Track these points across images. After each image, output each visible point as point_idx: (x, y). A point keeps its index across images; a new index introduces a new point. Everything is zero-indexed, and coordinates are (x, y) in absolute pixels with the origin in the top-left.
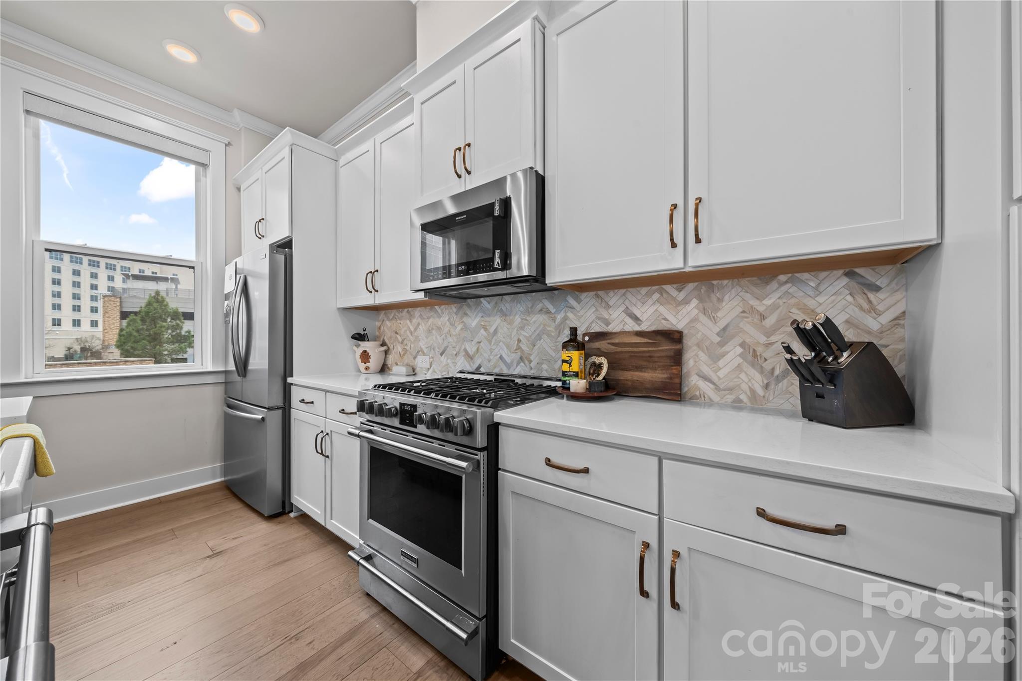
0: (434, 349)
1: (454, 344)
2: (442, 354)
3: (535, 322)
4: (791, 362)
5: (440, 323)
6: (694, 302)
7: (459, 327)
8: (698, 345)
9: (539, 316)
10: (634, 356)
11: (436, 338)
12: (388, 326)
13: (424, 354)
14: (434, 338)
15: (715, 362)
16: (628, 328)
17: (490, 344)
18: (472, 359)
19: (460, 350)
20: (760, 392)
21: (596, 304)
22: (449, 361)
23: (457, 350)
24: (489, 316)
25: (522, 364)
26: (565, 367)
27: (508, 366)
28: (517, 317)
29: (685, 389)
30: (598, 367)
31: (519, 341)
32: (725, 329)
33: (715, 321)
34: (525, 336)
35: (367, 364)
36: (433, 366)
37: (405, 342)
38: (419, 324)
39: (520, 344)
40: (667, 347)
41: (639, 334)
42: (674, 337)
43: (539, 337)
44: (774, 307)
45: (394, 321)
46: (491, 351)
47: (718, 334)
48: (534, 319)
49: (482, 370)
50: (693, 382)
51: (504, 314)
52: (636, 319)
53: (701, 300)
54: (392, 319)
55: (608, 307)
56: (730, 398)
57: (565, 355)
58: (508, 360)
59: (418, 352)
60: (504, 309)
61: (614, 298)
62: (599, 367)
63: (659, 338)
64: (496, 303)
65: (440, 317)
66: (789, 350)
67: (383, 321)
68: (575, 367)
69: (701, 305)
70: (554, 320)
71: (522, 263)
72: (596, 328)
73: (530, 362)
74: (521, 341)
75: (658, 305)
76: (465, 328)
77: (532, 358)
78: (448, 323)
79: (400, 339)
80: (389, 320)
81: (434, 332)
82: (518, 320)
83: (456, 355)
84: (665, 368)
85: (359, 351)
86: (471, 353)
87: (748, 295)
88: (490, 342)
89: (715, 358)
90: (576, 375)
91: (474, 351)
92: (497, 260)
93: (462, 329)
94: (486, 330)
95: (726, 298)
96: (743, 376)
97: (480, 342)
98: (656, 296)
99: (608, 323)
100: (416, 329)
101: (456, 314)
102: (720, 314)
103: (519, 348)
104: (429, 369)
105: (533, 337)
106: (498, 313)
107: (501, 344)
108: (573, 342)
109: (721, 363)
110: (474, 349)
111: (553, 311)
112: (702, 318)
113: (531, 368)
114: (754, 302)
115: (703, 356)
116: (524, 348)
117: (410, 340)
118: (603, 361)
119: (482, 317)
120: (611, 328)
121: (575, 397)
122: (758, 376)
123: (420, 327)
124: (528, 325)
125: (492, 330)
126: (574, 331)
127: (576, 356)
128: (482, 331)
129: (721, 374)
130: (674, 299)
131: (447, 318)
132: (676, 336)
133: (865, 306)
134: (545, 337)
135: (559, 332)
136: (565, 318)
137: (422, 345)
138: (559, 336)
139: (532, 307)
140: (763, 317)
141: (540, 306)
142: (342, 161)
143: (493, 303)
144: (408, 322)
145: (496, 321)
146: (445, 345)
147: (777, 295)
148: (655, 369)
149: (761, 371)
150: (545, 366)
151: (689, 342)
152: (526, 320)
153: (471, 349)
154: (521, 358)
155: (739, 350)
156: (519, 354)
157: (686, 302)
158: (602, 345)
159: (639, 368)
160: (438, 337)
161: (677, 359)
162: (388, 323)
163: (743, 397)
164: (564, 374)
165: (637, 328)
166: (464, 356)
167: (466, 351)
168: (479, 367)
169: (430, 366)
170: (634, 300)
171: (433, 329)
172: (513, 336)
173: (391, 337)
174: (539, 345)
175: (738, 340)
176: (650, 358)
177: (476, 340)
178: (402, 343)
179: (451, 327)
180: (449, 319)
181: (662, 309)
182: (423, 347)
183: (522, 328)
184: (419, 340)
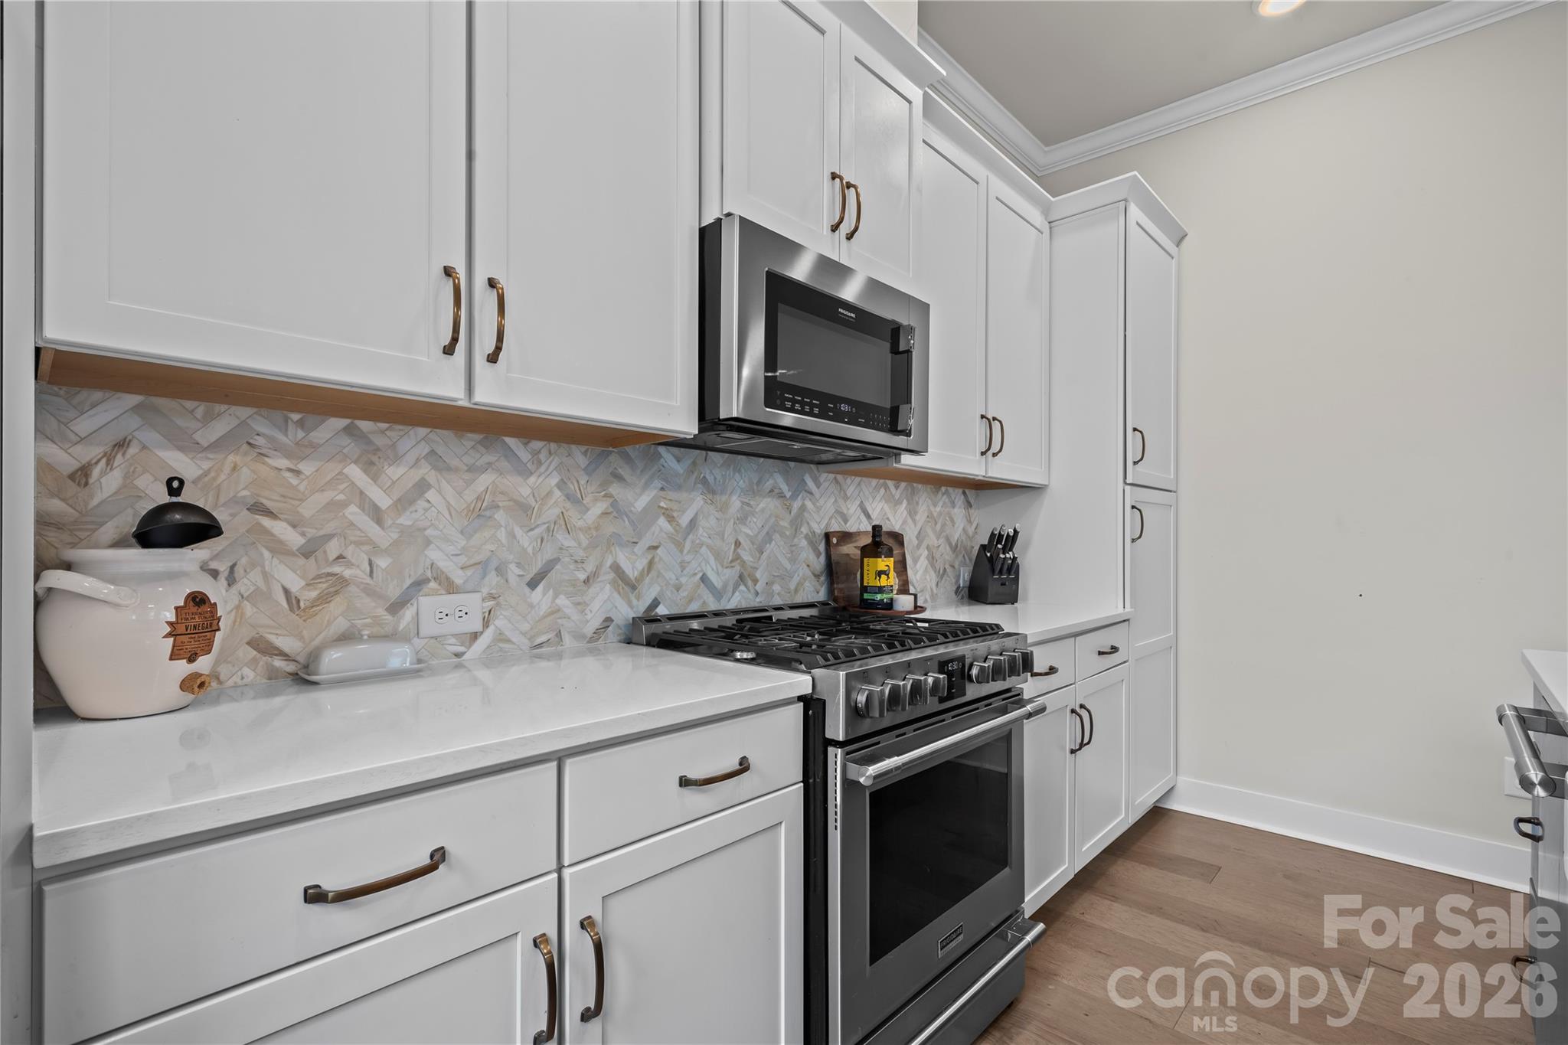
0: (500, 570)
1: (581, 554)
2: (533, 584)
3: (763, 510)
5: (525, 491)
7: (598, 508)
9: (769, 499)
11: (512, 535)
13: (451, 588)
14: (502, 535)
17: (681, 551)
18: (634, 588)
19: (598, 568)
21: (835, 492)
22: (562, 601)
23: (590, 567)
24: (679, 488)
25: (742, 588)
27: (718, 594)
28: (734, 498)
31: (738, 544)
32: (919, 532)
34: (747, 535)
35: (203, 664)
36: (499, 623)
37: (333, 548)
38: (422, 486)
39: (739, 550)
42: (899, 539)
43: (769, 538)
46: (683, 566)
48: (762, 505)
49: (662, 610)
51: (709, 490)
52: (868, 514)
53: (908, 499)
58: (717, 583)
59: (419, 584)
60: (710, 479)
64: (694, 463)
67: (122, 445)
69: (908, 505)
70: (789, 509)
73: (755, 581)
74: (740, 543)
76: (616, 510)
77: (758, 575)
78: (557, 493)
79: (294, 539)
81: (500, 516)
82: (738, 503)
83: (587, 581)
84: (899, 572)
86: (632, 573)
88: (680, 546)
91: (640, 568)
93: (605, 514)
94: (671, 519)
97: (656, 548)
100: (404, 503)
101: (589, 471)
103: (737, 557)
104: (475, 636)
105: (760, 537)
106: (700, 486)
107: (704, 549)
110: (641, 564)
111: (788, 495)
112: (909, 520)
113: (757, 594)
116: (746, 556)
117: (365, 541)
119: (662, 489)
123: (431, 495)
124: (753, 515)
125: (684, 520)
128: (662, 522)
131: (554, 480)
132: (901, 539)
134: (776, 536)
135: (796, 530)
136: (803, 508)
137: (444, 557)
138: (795, 537)
141: (770, 482)
143: (688, 462)
144: (355, 472)
145: (695, 503)
146: (549, 553)
150: (777, 588)
152: (748, 505)
153: (632, 565)
154: (741, 577)
156: (738, 569)
160: (518, 532)
161: (903, 563)
166: (613, 583)
167: (616, 568)
168: (655, 603)
169: (486, 624)
172: (726, 536)
174: (768, 551)
177: (646, 541)
178: (307, 553)
179: (568, 505)
180: (562, 485)
181: (886, 506)
182: (444, 564)
183: (743, 520)
184: (428, 542)
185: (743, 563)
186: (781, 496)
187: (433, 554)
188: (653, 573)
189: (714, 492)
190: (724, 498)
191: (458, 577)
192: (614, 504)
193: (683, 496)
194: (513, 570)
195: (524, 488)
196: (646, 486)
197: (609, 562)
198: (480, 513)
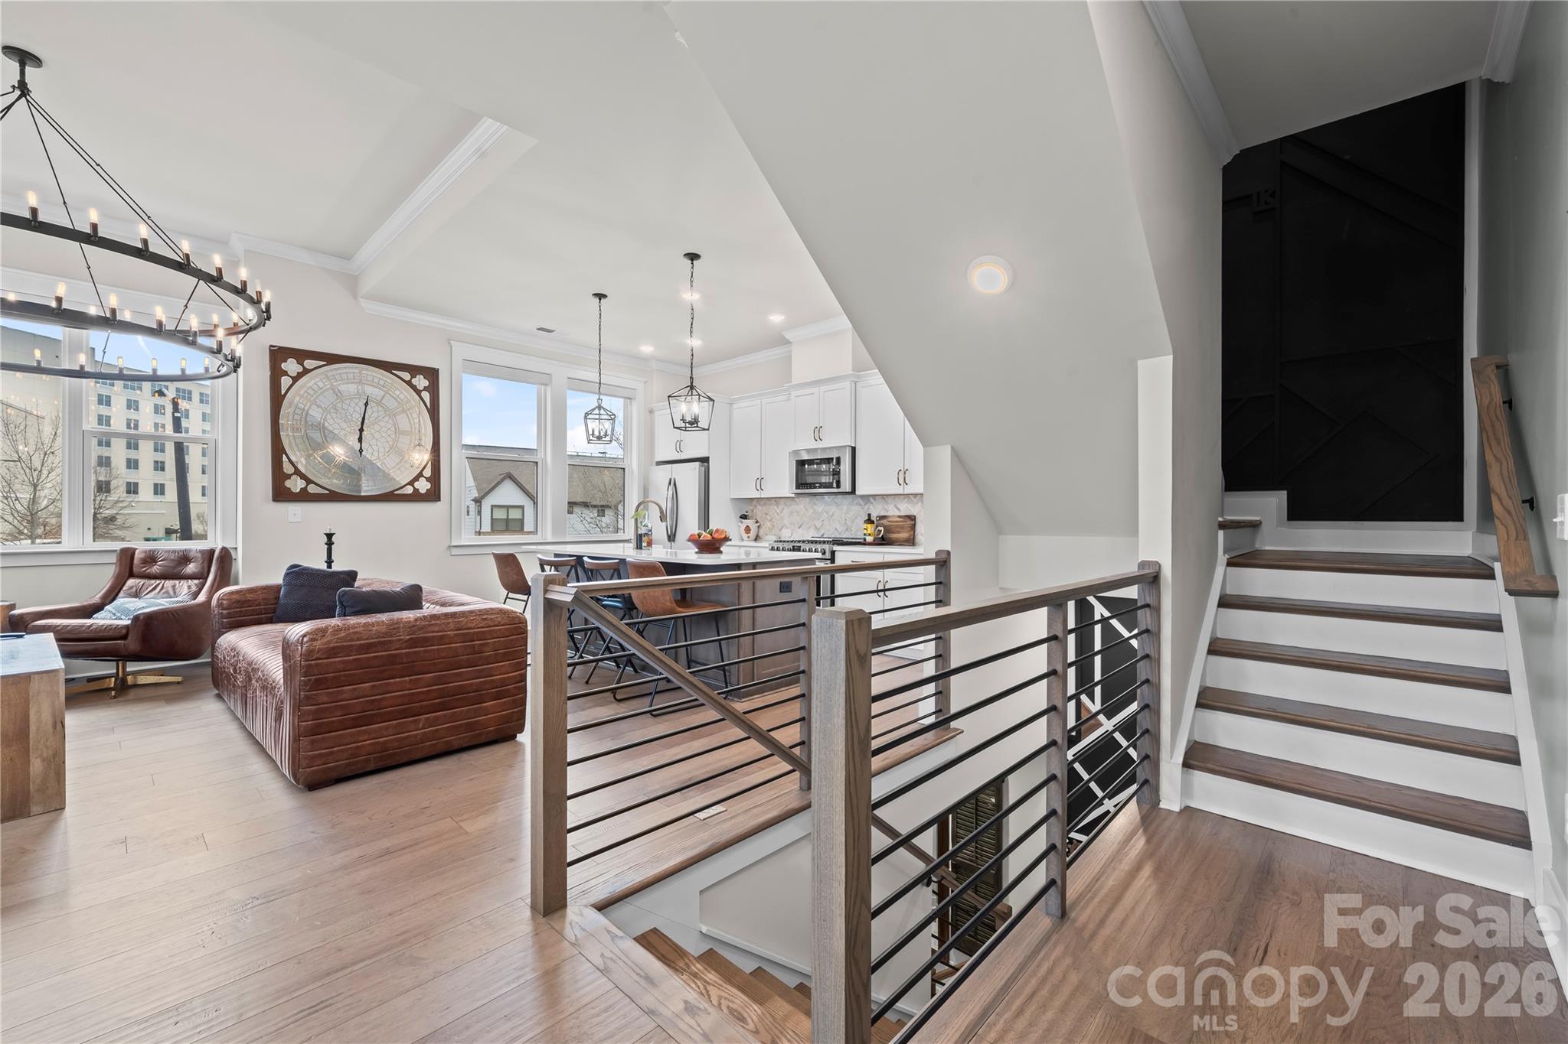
0: (794, 525)
1: (808, 521)
2: (799, 528)
5: (798, 509)
6: (920, 503)
8: (922, 518)
9: (854, 508)
10: (897, 526)
12: (759, 511)
13: (787, 528)
14: (794, 518)
16: (894, 514)
18: (818, 530)
19: (813, 524)
21: (880, 503)
22: (804, 532)
23: (810, 525)
25: (847, 532)
26: (865, 532)
27: (840, 534)
29: (916, 541)
30: (880, 531)
31: (846, 520)
34: (849, 517)
35: (749, 535)
36: (791, 534)
37: (773, 520)
38: (783, 509)
40: (910, 523)
41: (900, 517)
42: (912, 518)
43: (856, 517)
45: (764, 507)
46: (830, 525)
50: (919, 538)
52: (899, 510)
53: (922, 502)
54: (764, 505)
55: (888, 503)
57: (865, 526)
58: (840, 530)
59: (783, 527)
61: (890, 500)
63: (907, 519)
64: (833, 498)
65: (798, 505)
68: (869, 532)
69: (922, 505)
70: (860, 510)
71: (846, 486)
72: (882, 514)
73: (851, 531)
75: (907, 504)
76: (815, 512)
78: (804, 509)
79: (771, 519)
80: (760, 505)
82: (845, 508)
83: (808, 527)
84: (908, 532)
85: (743, 527)
86: (818, 527)
88: (829, 520)
90: (870, 535)
91: (821, 525)
92: (835, 484)
93: (812, 513)
97: (824, 521)
98: (907, 499)
99: (888, 512)
100: (781, 512)
101: (809, 503)
103: (846, 525)
105: (853, 518)
107: (836, 521)
108: (869, 521)
111: (863, 504)
112: (922, 510)
113: (852, 534)
115: (923, 522)
116: (848, 523)
117: (777, 519)
118: (882, 529)
119: (825, 506)
120: (886, 514)
121: (870, 544)
123: (784, 511)
124: (850, 511)
125: (831, 513)
126: (869, 515)
127: (870, 528)
128: (825, 514)
130: (913, 502)
131: (803, 506)
132: (914, 518)
134: (859, 518)
135: (865, 515)
136: (866, 510)
137: (786, 522)
138: (865, 517)
139: (853, 502)
142: (735, 406)
143: (831, 499)
144: (775, 507)
145: (834, 509)
146: (802, 521)
148: (904, 532)
151: (918, 520)
152: (849, 508)
154: (847, 529)
157: (917, 503)
158: (884, 522)
159: (898, 532)
160: (797, 517)
161: (913, 527)
162: (760, 508)
164: (865, 535)
165: (899, 514)
166: (814, 528)
168: (823, 535)
170: (898, 503)
171: (793, 512)
172: (842, 519)
173: (762, 517)
174: (854, 522)
176: (902, 527)
177: (821, 519)
179: (806, 511)
181: (909, 506)
185: (848, 526)
186: (861, 505)
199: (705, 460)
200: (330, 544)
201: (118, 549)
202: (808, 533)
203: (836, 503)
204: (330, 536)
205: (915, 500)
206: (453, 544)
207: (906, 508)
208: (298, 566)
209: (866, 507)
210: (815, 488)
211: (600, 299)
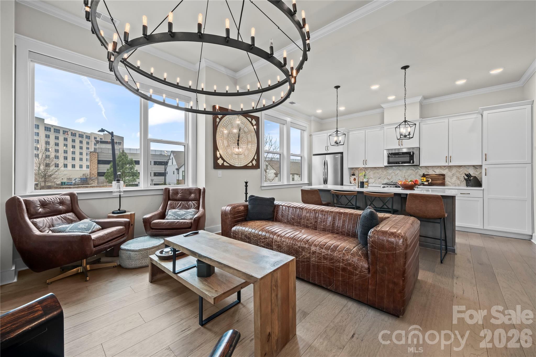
0: (376, 178)
1: (383, 176)
2: (379, 179)
3: (409, 172)
4: (464, 179)
5: (378, 172)
6: (447, 169)
7: (385, 173)
8: (448, 176)
9: (411, 171)
10: (435, 178)
13: (372, 179)
14: (376, 175)
15: (451, 179)
16: (433, 174)
18: (389, 180)
20: (459, 184)
22: (382, 180)
23: (385, 178)
26: (422, 180)
29: (445, 184)
31: (405, 176)
32: (453, 174)
33: (451, 172)
34: (407, 175)
38: (370, 172)
40: (442, 177)
41: (436, 175)
42: (443, 175)
43: (411, 175)
44: (462, 171)
46: (396, 178)
47: (452, 175)
50: (447, 183)
51: (400, 170)
52: (435, 172)
53: (449, 169)
55: (429, 169)
56: (454, 185)
57: (422, 178)
59: (370, 178)
62: (429, 180)
63: (440, 175)
66: (464, 177)
68: (425, 180)
69: (449, 170)
70: (415, 172)
71: (416, 163)
75: (440, 170)
77: (409, 179)
81: (376, 173)
82: (404, 171)
83: (384, 179)
84: (442, 180)
86: (389, 178)
87: (457, 169)
88: (396, 176)
89: (451, 178)
90: (425, 182)
92: (411, 162)
93: (386, 173)
94: (394, 173)
95: (453, 169)
96: (456, 181)
98: (439, 168)
99: (428, 173)
100: (369, 173)
102: (452, 171)
103: (405, 177)
104: (374, 182)
105: (409, 175)
107: (399, 176)
108: (424, 176)
109: (452, 179)
112: (449, 172)
114: (458, 170)
115: (449, 178)
120: (429, 174)
122: (459, 181)
123: (371, 172)
125: (396, 173)
127: (425, 178)
128: (393, 173)
129: (452, 181)
130: (443, 169)
132: (444, 175)
133: (476, 171)
134: (413, 175)
136: (418, 171)
137: (372, 176)
138: (416, 175)
140: (460, 172)
141: (411, 169)
142: (350, 133)
145: (398, 171)
146: (380, 176)
147: (462, 169)
148: (440, 181)
149: (460, 180)
151: (446, 176)
152: (407, 171)
155: (456, 177)
156: (405, 178)
157: (446, 169)
158: (428, 176)
159: (436, 181)
160: (378, 175)
161: (444, 179)
163: (456, 185)
167: (388, 178)
168: (392, 181)
169: (375, 181)
170: (434, 168)
171: (375, 173)
172: (403, 175)
175: (455, 176)
176: (438, 179)
177: (391, 175)
180: (382, 171)
182: (372, 177)
183: (406, 173)
184: (370, 176)
185: (406, 178)
186: (413, 170)
187: (371, 176)
188: (392, 178)
189: (401, 170)
190: (402, 171)
191: (373, 178)
192: (387, 172)
193: (396, 171)
194: (377, 178)
195: (378, 171)
196: (391, 170)
197: (387, 177)
198: (374, 173)
199: (342, 153)
200: (246, 186)
201: (164, 188)
202: (384, 181)
203: (399, 169)
204: (246, 183)
205: (445, 168)
206: (263, 185)
207: (438, 171)
208: (254, 196)
209: (417, 171)
210: (400, 163)
211: (337, 88)
